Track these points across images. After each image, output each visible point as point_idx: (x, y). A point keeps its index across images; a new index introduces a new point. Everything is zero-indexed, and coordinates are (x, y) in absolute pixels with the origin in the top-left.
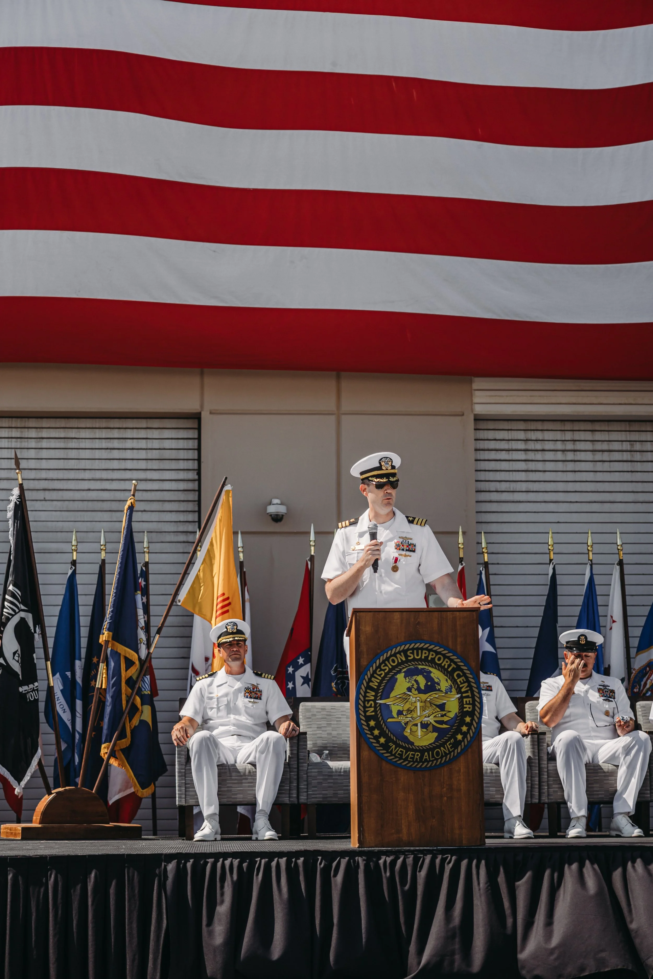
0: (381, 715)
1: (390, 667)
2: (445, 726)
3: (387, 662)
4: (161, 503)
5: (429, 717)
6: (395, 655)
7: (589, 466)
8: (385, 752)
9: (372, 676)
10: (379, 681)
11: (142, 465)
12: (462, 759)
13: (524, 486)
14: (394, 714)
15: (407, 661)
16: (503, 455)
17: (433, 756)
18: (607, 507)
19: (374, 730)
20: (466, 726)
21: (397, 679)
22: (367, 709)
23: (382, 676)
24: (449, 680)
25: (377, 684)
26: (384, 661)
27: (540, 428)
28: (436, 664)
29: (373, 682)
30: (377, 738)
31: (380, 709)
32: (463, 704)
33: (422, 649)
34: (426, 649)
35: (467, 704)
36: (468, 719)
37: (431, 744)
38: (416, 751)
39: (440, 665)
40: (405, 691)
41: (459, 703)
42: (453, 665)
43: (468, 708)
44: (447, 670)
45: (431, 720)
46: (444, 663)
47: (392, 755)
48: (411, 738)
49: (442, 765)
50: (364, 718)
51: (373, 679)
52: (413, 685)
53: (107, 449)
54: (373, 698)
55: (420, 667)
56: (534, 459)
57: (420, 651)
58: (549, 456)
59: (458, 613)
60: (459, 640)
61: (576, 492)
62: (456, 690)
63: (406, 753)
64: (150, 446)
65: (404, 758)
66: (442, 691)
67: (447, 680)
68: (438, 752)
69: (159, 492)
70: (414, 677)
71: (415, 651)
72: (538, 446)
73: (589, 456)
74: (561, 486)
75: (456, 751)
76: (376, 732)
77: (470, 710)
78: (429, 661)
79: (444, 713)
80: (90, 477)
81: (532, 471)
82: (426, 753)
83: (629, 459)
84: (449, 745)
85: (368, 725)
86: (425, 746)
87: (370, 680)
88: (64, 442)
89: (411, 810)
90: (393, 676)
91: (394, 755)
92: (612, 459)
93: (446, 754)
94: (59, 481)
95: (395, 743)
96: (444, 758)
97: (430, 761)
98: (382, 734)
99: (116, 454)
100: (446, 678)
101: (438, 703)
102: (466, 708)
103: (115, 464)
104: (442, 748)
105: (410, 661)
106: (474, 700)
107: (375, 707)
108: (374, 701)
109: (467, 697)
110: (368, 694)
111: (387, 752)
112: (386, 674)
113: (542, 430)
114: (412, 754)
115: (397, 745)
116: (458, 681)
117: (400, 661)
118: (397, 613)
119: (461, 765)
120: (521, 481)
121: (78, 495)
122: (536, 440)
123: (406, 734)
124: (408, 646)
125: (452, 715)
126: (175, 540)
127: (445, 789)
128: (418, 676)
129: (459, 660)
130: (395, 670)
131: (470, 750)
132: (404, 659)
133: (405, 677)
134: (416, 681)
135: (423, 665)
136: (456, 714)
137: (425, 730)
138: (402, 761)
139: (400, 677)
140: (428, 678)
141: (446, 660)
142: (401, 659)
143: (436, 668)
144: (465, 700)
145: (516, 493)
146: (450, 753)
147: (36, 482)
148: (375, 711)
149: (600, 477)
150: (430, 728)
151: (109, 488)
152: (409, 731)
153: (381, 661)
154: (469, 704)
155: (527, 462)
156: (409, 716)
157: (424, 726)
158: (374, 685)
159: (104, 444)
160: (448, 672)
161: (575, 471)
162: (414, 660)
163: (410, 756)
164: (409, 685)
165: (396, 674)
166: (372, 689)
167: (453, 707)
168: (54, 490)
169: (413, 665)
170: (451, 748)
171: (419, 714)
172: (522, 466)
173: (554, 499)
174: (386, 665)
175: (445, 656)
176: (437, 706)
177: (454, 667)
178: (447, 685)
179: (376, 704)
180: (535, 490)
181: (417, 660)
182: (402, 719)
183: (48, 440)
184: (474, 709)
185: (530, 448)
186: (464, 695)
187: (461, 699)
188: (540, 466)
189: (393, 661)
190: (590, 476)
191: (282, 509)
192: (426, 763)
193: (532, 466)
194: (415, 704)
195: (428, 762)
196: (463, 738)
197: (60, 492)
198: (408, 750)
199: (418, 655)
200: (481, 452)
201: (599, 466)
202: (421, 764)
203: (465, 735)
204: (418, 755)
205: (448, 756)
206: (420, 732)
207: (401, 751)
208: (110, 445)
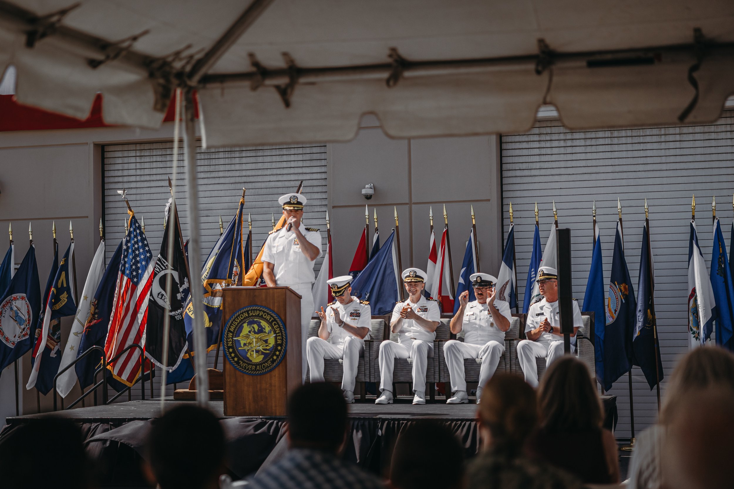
0: (235, 346)
1: (240, 320)
2: (268, 352)
3: (238, 317)
4: (312, 187)
5: (259, 347)
6: (242, 313)
7: (582, 149)
8: (237, 365)
9: (231, 325)
10: (234, 327)
11: (300, 164)
12: (277, 370)
13: (538, 165)
14: (242, 345)
15: (249, 316)
16: (525, 145)
17: (262, 368)
18: (594, 177)
19: (232, 354)
20: (278, 352)
21: (243, 326)
22: (228, 343)
23: (236, 325)
24: (270, 327)
25: (233, 329)
26: (237, 317)
27: (550, 126)
28: (263, 318)
29: (231, 328)
30: (233, 358)
31: (235, 342)
32: (277, 340)
33: (256, 310)
34: (259, 310)
35: (279, 340)
36: (279, 348)
37: (260, 361)
38: (253, 365)
39: (265, 319)
40: (248, 333)
41: (275, 339)
42: (272, 319)
43: (279, 342)
44: (268, 321)
45: (261, 348)
46: (268, 317)
47: (241, 367)
48: (251, 358)
49: (266, 373)
50: (226, 348)
51: (231, 326)
52: (252, 330)
53: (280, 155)
54: (231, 337)
55: (255, 320)
56: (545, 147)
57: (255, 311)
58: (555, 144)
59: (275, 290)
60: (276, 304)
61: (573, 167)
62: (274, 332)
63: (248, 366)
64: (304, 152)
65: (247, 368)
66: (266, 333)
67: (269, 327)
68: (264, 366)
69: (311, 180)
70: (252, 325)
71: (253, 311)
72: (548, 138)
73: (582, 142)
74: (562, 164)
75: (273, 365)
76: (233, 355)
77: (280, 343)
78: (260, 317)
79: (267, 344)
80: (270, 173)
81: (543, 155)
82: (258, 366)
83: (610, 143)
84: (270, 361)
85: (229, 351)
86: (257, 362)
87: (230, 327)
88: (255, 153)
89: (251, 397)
90: (241, 324)
91: (242, 367)
92: (597, 144)
93: (268, 367)
94: (253, 177)
95: (242, 361)
96: (267, 369)
97: (260, 370)
98: (236, 356)
99: (285, 158)
100: (268, 325)
101: (264, 339)
102: (278, 342)
103: (284, 165)
104: (266, 364)
105: (250, 316)
106: (282, 338)
107: (232, 342)
108: (232, 338)
109: (279, 336)
110: (229, 335)
111: (239, 366)
112: (238, 324)
113: (550, 127)
114: (251, 367)
115: (244, 362)
116: (275, 327)
117: (245, 317)
118: (244, 291)
119: (276, 372)
120: (536, 162)
121: (263, 185)
122: (547, 134)
123: (248, 356)
124: (249, 308)
125: (271, 346)
126: (321, 211)
127: (268, 385)
128: (254, 324)
129: (275, 316)
130: (243, 322)
131: (281, 364)
132: (247, 315)
133: (248, 325)
134: (253, 328)
135: (257, 318)
136: (273, 345)
137: (257, 354)
138: (246, 370)
139: (245, 325)
140: (259, 325)
141: (269, 316)
142: (246, 316)
143: (263, 320)
144: (278, 337)
145: (532, 170)
146: (270, 366)
147: (240, 178)
148: (232, 344)
149: (589, 156)
150: (260, 353)
151: (281, 180)
152: (249, 354)
153: (235, 317)
154: (280, 340)
155: (540, 149)
156: (249, 346)
157: (257, 351)
158: (232, 329)
159: (278, 152)
160: (269, 322)
161: (572, 153)
162: (252, 316)
163: (250, 367)
164: (250, 329)
165: (243, 324)
166: (231, 332)
167: (272, 341)
168: (250, 182)
169: (252, 319)
170: (271, 363)
171: (254, 345)
172: (537, 151)
173: (558, 173)
174: (238, 319)
175: (268, 314)
176: (264, 341)
177: (272, 320)
178: (269, 329)
179: (233, 340)
180: (545, 168)
181: (254, 316)
182: (246, 348)
183: (246, 152)
184: (282, 343)
185: (542, 139)
186: (277, 335)
187: (276, 337)
188: (549, 151)
189: (242, 317)
190: (583, 156)
191: (371, 192)
192: (258, 372)
193: (543, 151)
194: (253, 340)
195: (259, 371)
196: (277, 358)
197: (253, 184)
198: (249, 364)
199: (254, 313)
200: (510, 144)
201: (589, 149)
202: (255, 372)
203: (278, 356)
204: (254, 367)
205: (269, 368)
206: (255, 355)
207: (245, 365)
208: (281, 153)
